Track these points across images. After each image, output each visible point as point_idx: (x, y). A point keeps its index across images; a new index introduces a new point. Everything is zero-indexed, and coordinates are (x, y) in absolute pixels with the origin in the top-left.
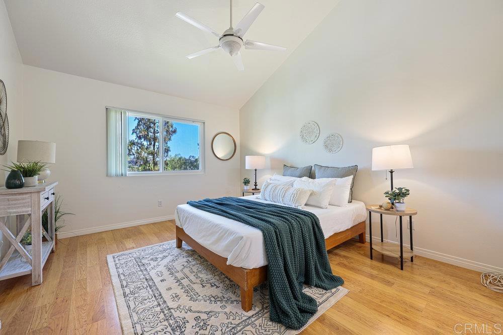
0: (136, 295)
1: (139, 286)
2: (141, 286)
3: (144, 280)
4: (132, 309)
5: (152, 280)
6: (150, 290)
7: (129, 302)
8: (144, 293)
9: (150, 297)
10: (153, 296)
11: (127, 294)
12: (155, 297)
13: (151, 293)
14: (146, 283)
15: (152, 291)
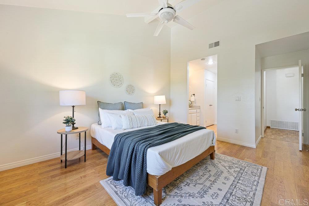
0: (245, 197)
1: (237, 201)
2: (236, 200)
3: (230, 201)
4: (253, 192)
5: (225, 196)
6: (234, 192)
7: (252, 197)
8: (239, 194)
9: (238, 189)
10: (236, 188)
11: (250, 203)
12: (235, 187)
13: (235, 190)
14: (231, 198)
15: (233, 190)
